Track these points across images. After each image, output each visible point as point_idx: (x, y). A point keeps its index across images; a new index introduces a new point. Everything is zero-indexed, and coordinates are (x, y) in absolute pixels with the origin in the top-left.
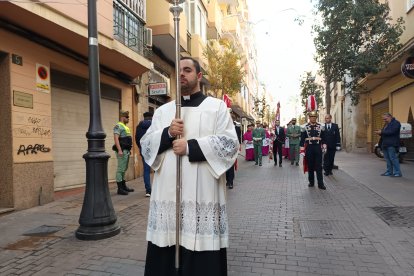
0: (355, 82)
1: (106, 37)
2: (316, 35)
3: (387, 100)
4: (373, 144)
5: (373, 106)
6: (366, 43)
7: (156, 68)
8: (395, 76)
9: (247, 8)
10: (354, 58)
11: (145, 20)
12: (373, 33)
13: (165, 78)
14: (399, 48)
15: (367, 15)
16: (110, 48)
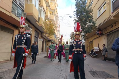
0: (85, 35)
1: (8, 12)
2: (75, 21)
3: (93, 41)
4: (89, 53)
5: (89, 42)
6: (88, 25)
7: (28, 26)
8: (94, 35)
9: (57, 14)
10: (85, 28)
11: (24, 10)
12: (89, 22)
13: (31, 29)
14: (96, 27)
15: (88, 17)
16: (10, 15)
